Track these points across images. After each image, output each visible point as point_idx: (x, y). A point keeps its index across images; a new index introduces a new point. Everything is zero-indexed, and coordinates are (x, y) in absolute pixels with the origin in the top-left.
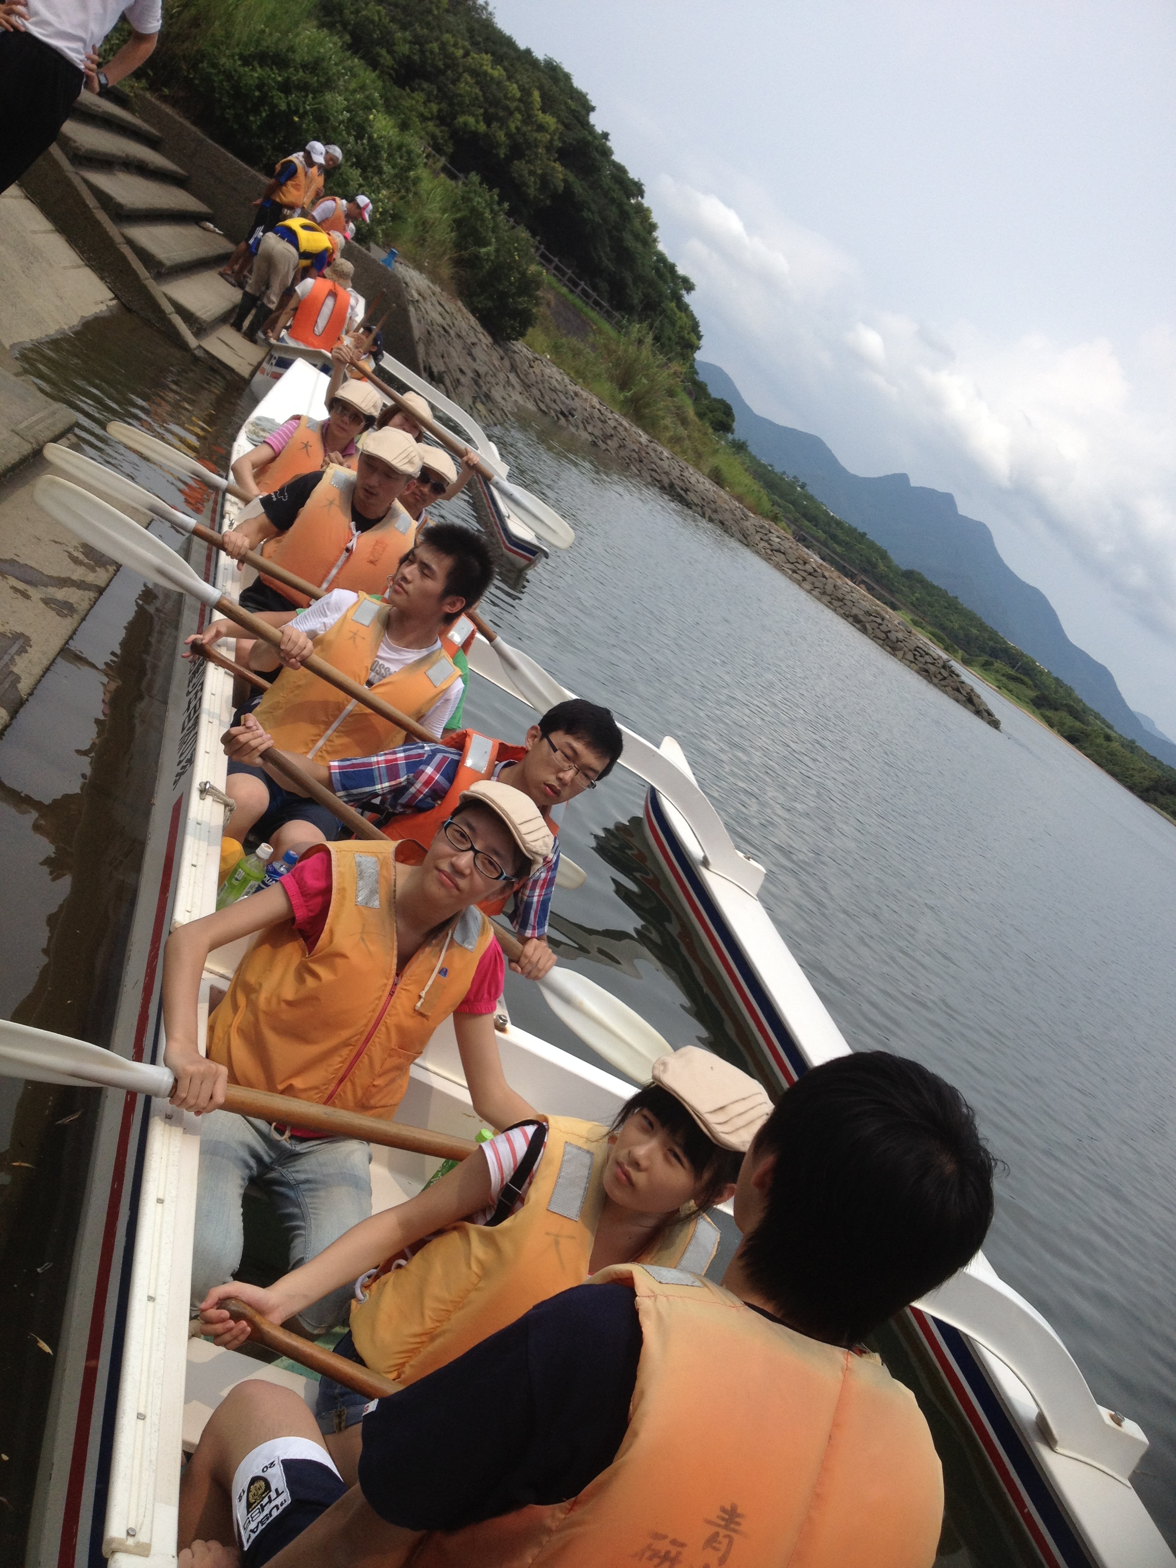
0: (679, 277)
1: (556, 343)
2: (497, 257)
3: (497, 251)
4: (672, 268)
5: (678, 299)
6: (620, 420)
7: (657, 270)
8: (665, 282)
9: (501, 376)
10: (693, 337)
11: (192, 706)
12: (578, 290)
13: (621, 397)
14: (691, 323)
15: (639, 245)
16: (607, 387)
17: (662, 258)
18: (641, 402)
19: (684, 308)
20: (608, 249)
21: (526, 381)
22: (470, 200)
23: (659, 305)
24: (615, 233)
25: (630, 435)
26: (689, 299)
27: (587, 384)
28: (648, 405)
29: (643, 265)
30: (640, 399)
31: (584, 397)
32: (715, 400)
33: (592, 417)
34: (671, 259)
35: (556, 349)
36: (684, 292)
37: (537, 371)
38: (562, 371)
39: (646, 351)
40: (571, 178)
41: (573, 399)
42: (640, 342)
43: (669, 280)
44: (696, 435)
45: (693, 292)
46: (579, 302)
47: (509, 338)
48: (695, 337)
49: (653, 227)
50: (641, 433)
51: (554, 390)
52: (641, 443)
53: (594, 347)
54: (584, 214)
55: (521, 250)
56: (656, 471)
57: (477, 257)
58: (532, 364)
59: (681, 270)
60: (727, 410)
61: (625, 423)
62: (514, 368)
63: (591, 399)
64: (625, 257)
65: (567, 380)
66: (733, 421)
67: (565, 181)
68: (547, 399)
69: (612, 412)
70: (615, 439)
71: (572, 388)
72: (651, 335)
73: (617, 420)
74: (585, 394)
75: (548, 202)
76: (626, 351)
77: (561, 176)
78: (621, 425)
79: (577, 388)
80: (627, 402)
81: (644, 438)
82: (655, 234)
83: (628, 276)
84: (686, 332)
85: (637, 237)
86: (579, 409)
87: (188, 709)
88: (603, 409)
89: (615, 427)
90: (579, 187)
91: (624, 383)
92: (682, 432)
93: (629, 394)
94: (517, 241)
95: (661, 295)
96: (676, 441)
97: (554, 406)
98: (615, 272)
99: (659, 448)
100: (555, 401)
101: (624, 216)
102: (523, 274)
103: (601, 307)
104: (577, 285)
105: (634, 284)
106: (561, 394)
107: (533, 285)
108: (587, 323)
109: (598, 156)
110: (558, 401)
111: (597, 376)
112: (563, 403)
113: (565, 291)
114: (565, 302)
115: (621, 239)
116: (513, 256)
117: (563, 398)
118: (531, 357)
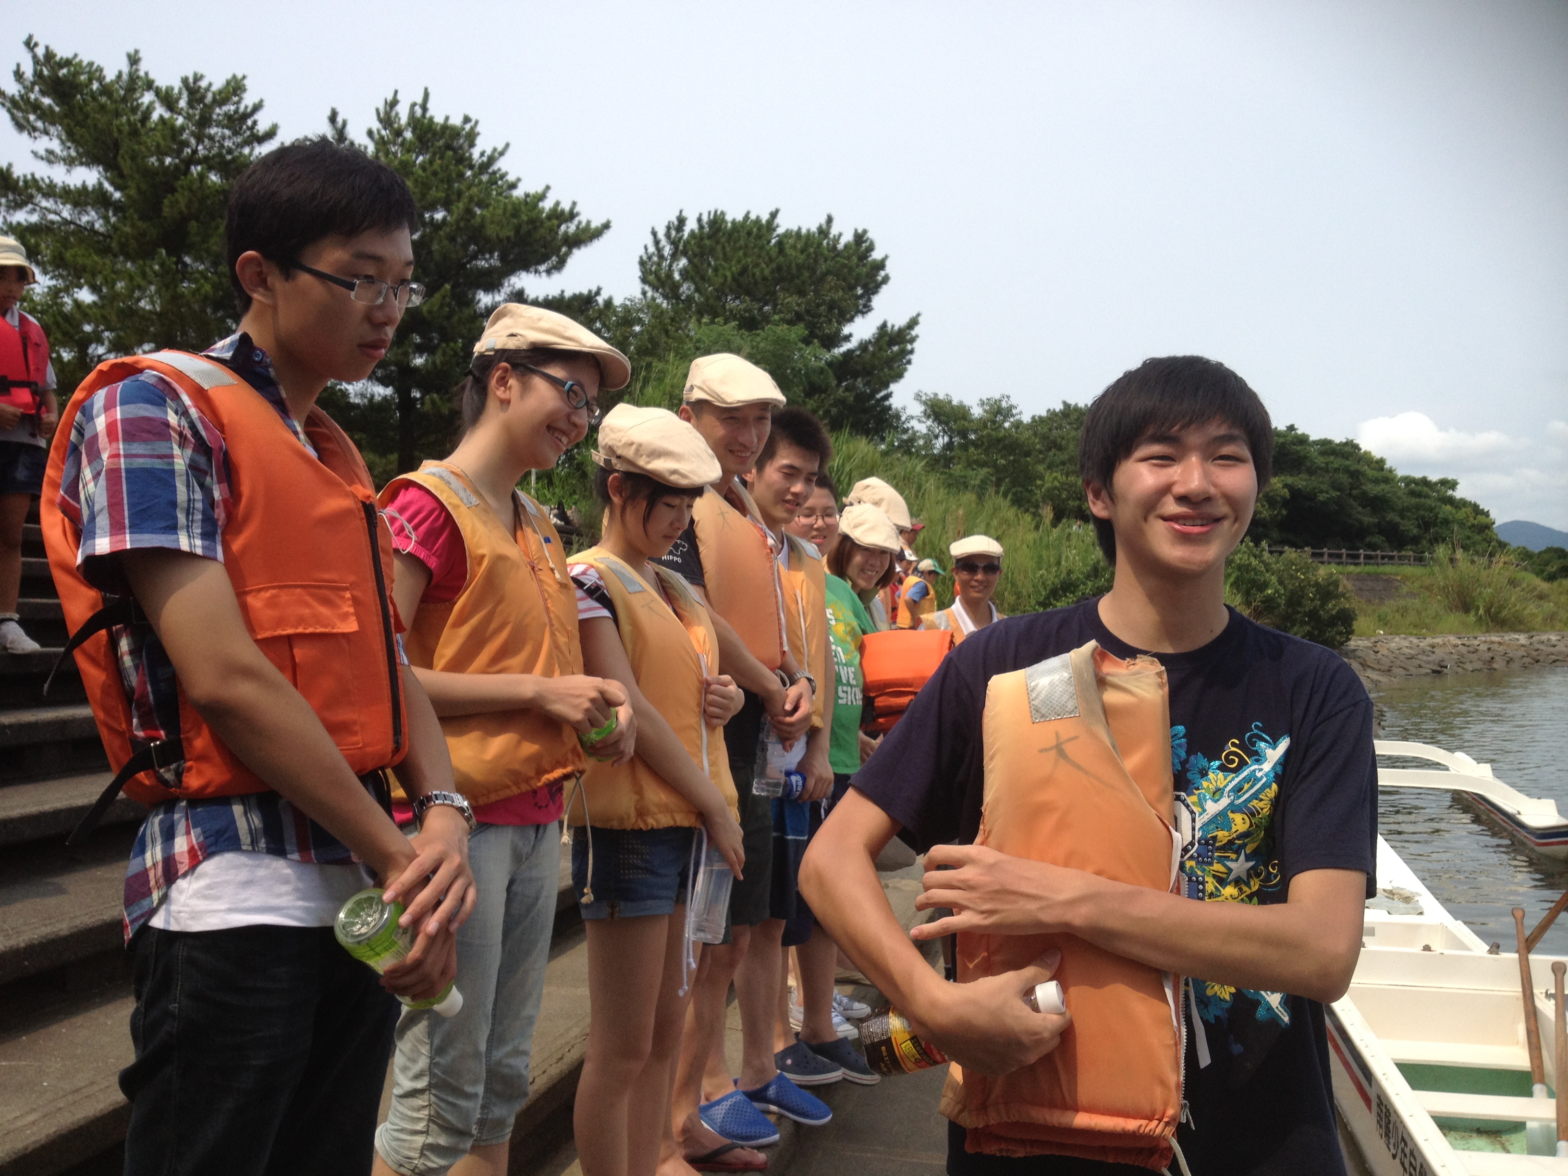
0: (1436, 484)
1: (1379, 616)
2: (1285, 588)
3: (1281, 583)
4: (1424, 482)
5: (1450, 501)
6: (1488, 638)
7: (1412, 493)
8: (1429, 496)
10: (1482, 519)
13: (1474, 619)
14: (1472, 510)
15: (1383, 486)
16: (1454, 620)
17: (1408, 481)
18: (1495, 610)
19: (1461, 504)
20: (1360, 509)
21: (1383, 668)
23: (1437, 518)
24: (1355, 492)
25: (1508, 645)
26: (1458, 493)
27: (1433, 631)
28: (1502, 608)
29: (1398, 497)
30: (1492, 608)
31: (1441, 643)
33: (1462, 655)
34: (1417, 475)
35: (1383, 621)
36: (1451, 492)
37: (1385, 652)
38: (1403, 636)
39: (1464, 563)
41: (1433, 653)
42: (1454, 561)
43: (1430, 492)
45: (1458, 487)
46: (1370, 569)
49: (1381, 462)
50: (1517, 637)
51: (1412, 658)
52: (1523, 645)
53: (1413, 595)
55: (1301, 568)
58: (1375, 649)
59: (1433, 478)
61: (1495, 639)
62: (1364, 665)
63: (1448, 641)
65: (1415, 641)
68: (1412, 670)
69: (1475, 638)
70: (1497, 658)
71: (1424, 644)
72: (1458, 550)
73: (1485, 642)
74: (1439, 640)
75: (1284, 512)
76: (1446, 577)
78: (1492, 642)
79: (1429, 640)
80: (1480, 619)
81: (1522, 638)
82: (1387, 466)
83: (1393, 516)
84: (1473, 520)
85: (1375, 480)
86: (1445, 657)
88: (1465, 641)
89: (1489, 648)
90: (1300, 482)
91: (1469, 608)
92: (1548, 607)
93: (1479, 611)
94: (1293, 564)
95: (1431, 509)
96: (1549, 620)
97: (1423, 671)
98: (1379, 523)
99: (1544, 637)
100: (1420, 666)
101: (1355, 475)
102: (1317, 584)
103: (1391, 558)
104: (1357, 557)
105: (1403, 518)
106: (1420, 657)
107: (1331, 588)
108: (1389, 581)
109: (1299, 448)
110: (1423, 664)
111: (1437, 617)
112: (1429, 662)
113: (1351, 568)
114: (1359, 578)
115: (1364, 493)
116: (1298, 578)
117: (1425, 658)
118: (1370, 645)
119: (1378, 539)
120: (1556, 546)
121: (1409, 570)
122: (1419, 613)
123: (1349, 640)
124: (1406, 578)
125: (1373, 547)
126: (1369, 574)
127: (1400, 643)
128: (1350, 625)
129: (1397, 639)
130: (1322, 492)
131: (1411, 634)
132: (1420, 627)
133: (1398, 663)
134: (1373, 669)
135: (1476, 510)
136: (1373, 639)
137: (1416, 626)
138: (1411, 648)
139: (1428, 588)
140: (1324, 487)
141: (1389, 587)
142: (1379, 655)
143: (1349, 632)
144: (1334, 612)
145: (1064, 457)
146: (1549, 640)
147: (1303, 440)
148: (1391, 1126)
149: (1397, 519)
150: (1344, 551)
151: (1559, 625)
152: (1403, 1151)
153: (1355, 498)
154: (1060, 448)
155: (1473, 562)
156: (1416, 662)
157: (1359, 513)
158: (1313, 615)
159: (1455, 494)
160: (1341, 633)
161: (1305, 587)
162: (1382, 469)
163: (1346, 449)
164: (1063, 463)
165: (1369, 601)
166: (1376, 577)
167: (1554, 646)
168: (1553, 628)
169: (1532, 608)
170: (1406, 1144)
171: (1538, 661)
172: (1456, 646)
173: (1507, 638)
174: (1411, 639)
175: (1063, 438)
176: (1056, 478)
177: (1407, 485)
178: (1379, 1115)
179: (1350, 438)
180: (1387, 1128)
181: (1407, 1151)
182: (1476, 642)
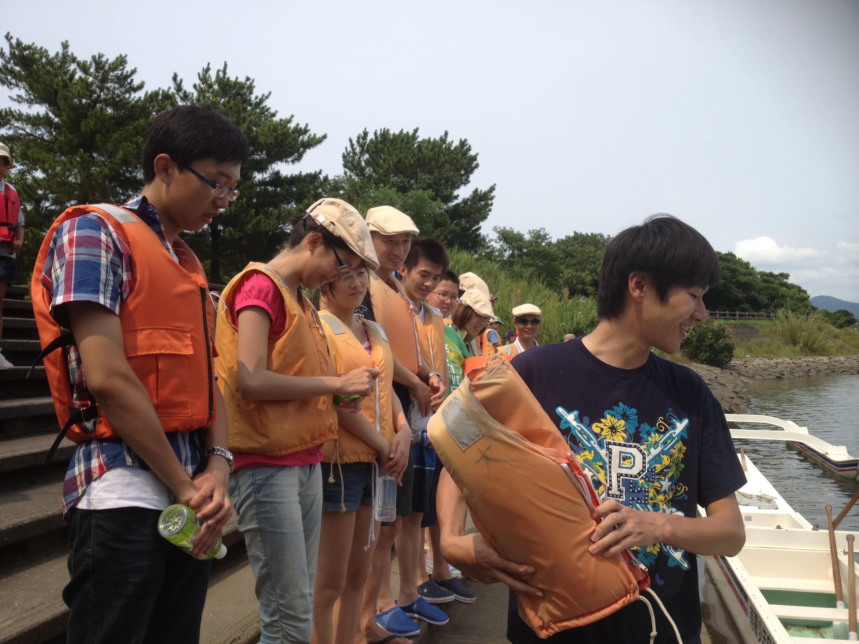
0: (777, 276)
1: (747, 347)
2: (696, 333)
4: (771, 274)
5: (785, 285)
6: (807, 359)
7: (766, 280)
8: (773, 282)
9: (738, 382)
12: (738, 317)
13: (798, 349)
15: (748, 276)
16: (788, 349)
17: (762, 274)
19: (790, 286)
20: (736, 289)
21: (749, 375)
23: (778, 294)
24: (734, 280)
25: (818, 363)
27: (776, 355)
28: (814, 343)
29: (757, 283)
30: (808, 343)
31: (781, 362)
33: (793, 368)
34: (767, 271)
35: (750, 350)
37: (751, 367)
38: (761, 358)
39: (793, 319)
41: (777, 367)
42: (787, 317)
43: (774, 280)
45: (789, 277)
46: (742, 322)
47: (728, 362)
48: (803, 294)
49: (748, 264)
50: (822, 358)
51: (766, 369)
52: (826, 363)
53: (766, 336)
58: (746, 365)
59: (776, 272)
60: (846, 313)
61: (810, 359)
62: (740, 374)
63: (785, 361)
64: (746, 287)
65: (767, 360)
66: (853, 315)
68: (765, 376)
69: (799, 359)
70: (812, 370)
71: (772, 362)
72: (789, 312)
73: (805, 361)
74: (780, 360)
76: (783, 326)
78: (809, 361)
79: (775, 361)
80: (802, 349)
81: (825, 359)
83: (754, 293)
84: (798, 295)
85: (744, 274)
86: (784, 370)
88: (794, 361)
89: (807, 365)
91: (794, 342)
92: (839, 342)
93: (801, 345)
95: (775, 289)
96: (840, 349)
97: (771, 377)
98: (747, 297)
99: (837, 359)
100: (770, 374)
101: (733, 271)
102: (713, 331)
103: (753, 316)
104: (735, 315)
105: (759, 295)
106: (770, 369)
107: (721, 332)
108: (753, 328)
110: (771, 373)
111: (778, 348)
112: (774, 372)
113: (732, 322)
114: (735, 326)
115: (739, 281)
116: (703, 327)
117: (772, 370)
118: (742, 363)
119: (746, 306)
120: (843, 309)
121: (763, 322)
122: (769, 345)
123: (731, 360)
124: (761, 327)
125: (744, 310)
126: (741, 324)
127: (758, 361)
128: (732, 353)
129: (757, 360)
131: (765, 357)
132: (770, 353)
133: (758, 373)
134: (745, 376)
135: (800, 290)
136: (744, 360)
137: (767, 353)
138: (764, 365)
139: (774, 332)
141: (753, 331)
142: (747, 368)
143: (731, 356)
144: (722, 345)
145: (575, 261)
146: (840, 360)
148: (758, 623)
149: (757, 295)
150: (727, 312)
151: (845, 352)
152: (764, 637)
153: (733, 284)
154: (573, 257)
155: (798, 318)
156: (768, 372)
157: (736, 292)
158: (711, 346)
159: (787, 281)
160: (726, 357)
161: (706, 331)
162: (748, 268)
163: (728, 257)
164: (574, 265)
165: (742, 340)
166: (746, 326)
167: (843, 363)
168: (842, 354)
169: (830, 343)
170: (765, 633)
171: (834, 372)
172: (789, 363)
173: (817, 359)
174: (765, 360)
175: (574, 251)
176: (569, 273)
177: (762, 276)
178: (751, 618)
179: (731, 251)
180: (756, 625)
181: (766, 637)
182: (800, 361)
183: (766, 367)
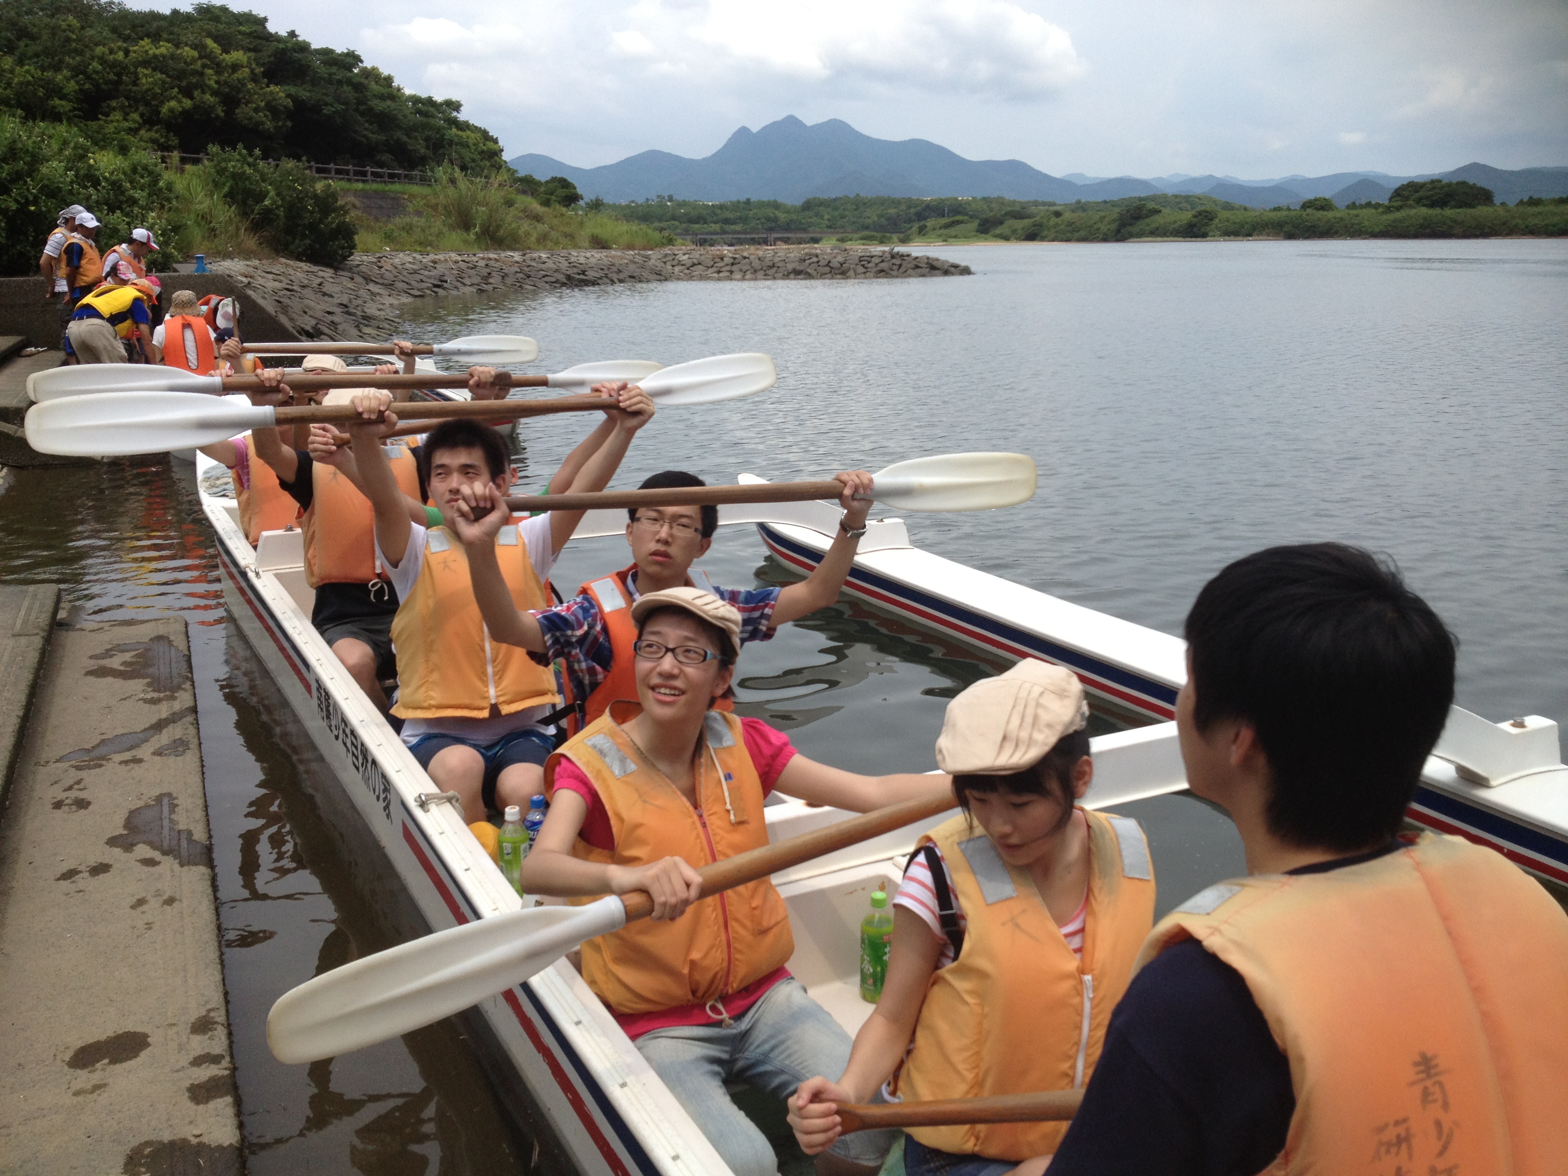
0: (441, 104)
1: (385, 233)
2: (283, 199)
3: (278, 194)
4: (430, 101)
5: (455, 123)
6: (486, 256)
7: (419, 111)
8: (433, 116)
9: (362, 292)
10: (490, 145)
11: (349, 744)
12: (369, 177)
13: (472, 237)
14: (479, 135)
15: (389, 103)
16: (455, 237)
17: (416, 100)
18: (491, 228)
19: (465, 126)
20: (367, 125)
21: (386, 282)
22: (225, 169)
23: (443, 140)
24: (362, 108)
25: (503, 262)
26: (462, 116)
27: (437, 249)
28: (498, 227)
29: (405, 116)
30: (489, 227)
31: (442, 259)
32: (547, 182)
33: (462, 271)
34: (424, 95)
35: (389, 238)
36: (455, 114)
37: (389, 267)
38: (408, 252)
39: (463, 183)
40: (293, 90)
41: (435, 268)
42: (453, 181)
43: (436, 113)
44: (556, 221)
45: (462, 108)
46: (375, 186)
47: (345, 258)
48: (492, 143)
49: (389, 80)
50: (512, 254)
51: (415, 272)
52: (517, 262)
53: (419, 213)
54: (325, 111)
55: (299, 179)
56: (547, 276)
57: (268, 211)
58: (380, 264)
59: (439, 98)
60: (563, 183)
61: (492, 256)
62: (368, 279)
63: (450, 257)
64: (385, 121)
65: (418, 257)
66: (575, 188)
67: (289, 96)
68: (414, 283)
69: (474, 255)
70: (494, 274)
71: (426, 260)
72: (457, 169)
73: (483, 259)
74: (441, 257)
75: (289, 124)
76: (447, 196)
77: (282, 95)
78: (490, 259)
79: (432, 256)
80: (478, 237)
81: (517, 256)
82: (395, 84)
83: (399, 134)
84: (481, 145)
85: (382, 98)
86: (447, 272)
87: (348, 750)
88: (465, 257)
89: (487, 265)
90: (303, 93)
91: (466, 225)
92: (542, 228)
93: (477, 229)
94: (289, 174)
95: (439, 130)
96: (543, 240)
97: (424, 285)
98: (387, 140)
99: (535, 255)
100: (422, 281)
101: (358, 87)
102: (315, 196)
103: (398, 176)
104: (364, 174)
105: (410, 138)
106: (422, 272)
107: (331, 200)
108: (396, 199)
109: (299, 56)
110: (425, 279)
111: (440, 234)
112: (430, 277)
113: (360, 186)
114: (364, 194)
115: (371, 109)
116: (295, 189)
117: (426, 273)
118: (374, 260)
119: (386, 157)
120: (560, 176)
121: (415, 189)
122: (423, 230)
123: (352, 254)
124: (412, 196)
125: (381, 165)
126: (376, 192)
127: (403, 258)
128: (353, 241)
129: (401, 255)
130: (326, 104)
131: (416, 251)
132: (424, 245)
133: (401, 277)
134: (377, 283)
135: (485, 136)
136: (378, 255)
137: (421, 244)
138: (414, 263)
139: (435, 207)
140: (329, 99)
141: (396, 205)
142: (383, 270)
143: (352, 247)
144: (334, 226)
146: (540, 257)
147: (304, 47)
148: (331, 708)
149: (405, 139)
150: (350, 167)
151: (549, 243)
152: (344, 731)
153: (362, 114)
155: (472, 182)
156: (419, 277)
157: (366, 129)
158: (313, 227)
159: (458, 115)
160: (343, 248)
161: (303, 198)
162: (390, 86)
163: (348, 60)
165: (377, 219)
166: (382, 195)
167: (544, 263)
168: (545, 248)
169: (525, 226)
170: (346, 725)
171: (529, 277)
172: (456, 262)
173: (503, 255)
174: (414, 255)
177: (414, 104)
178: (319, 699)
179: (352, 49)
180: (328, 711)
182: (475, 259)
183: (415, 267)
